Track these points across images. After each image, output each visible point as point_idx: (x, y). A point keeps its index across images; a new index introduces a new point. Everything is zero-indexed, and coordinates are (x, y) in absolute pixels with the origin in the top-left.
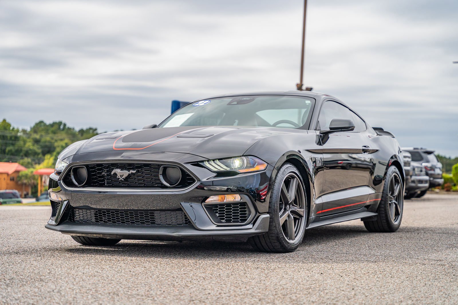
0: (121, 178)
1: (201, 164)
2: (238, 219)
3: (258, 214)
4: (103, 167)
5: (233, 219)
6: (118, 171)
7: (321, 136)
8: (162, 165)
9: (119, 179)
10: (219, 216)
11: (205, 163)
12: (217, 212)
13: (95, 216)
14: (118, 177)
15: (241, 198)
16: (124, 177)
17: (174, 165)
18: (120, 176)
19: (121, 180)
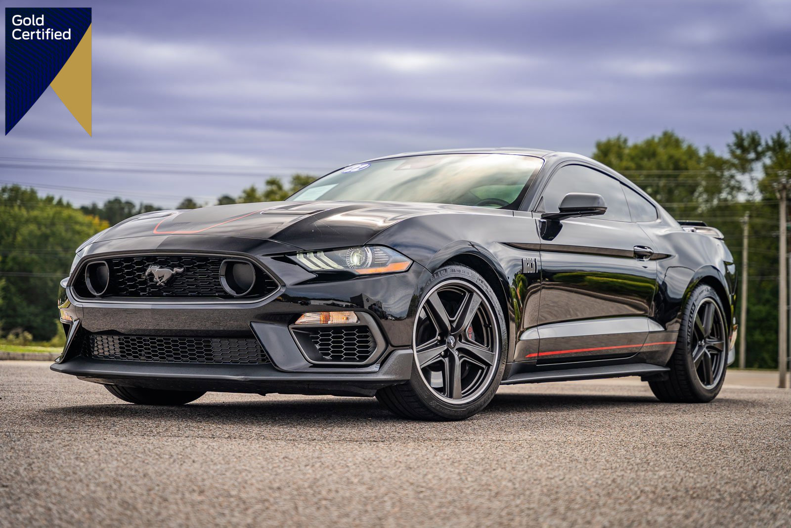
0: (160, 281)
1: (291, 258)
2: (355, 354)
3: (390, 348)
4: (134, 263)
5: (345, 354)
6: (155, 269)
7: (544, 222)
8: (225, 258)
9: (157, 282)
10: (320, 349)
11: (298, 256)
12: (317, 343)
13: (120, 348)
14: (155, 280)
15: (359, 319)
16: (164, 279)
17: (243, 259)
18: (159, 278)
19: (160, 286)
